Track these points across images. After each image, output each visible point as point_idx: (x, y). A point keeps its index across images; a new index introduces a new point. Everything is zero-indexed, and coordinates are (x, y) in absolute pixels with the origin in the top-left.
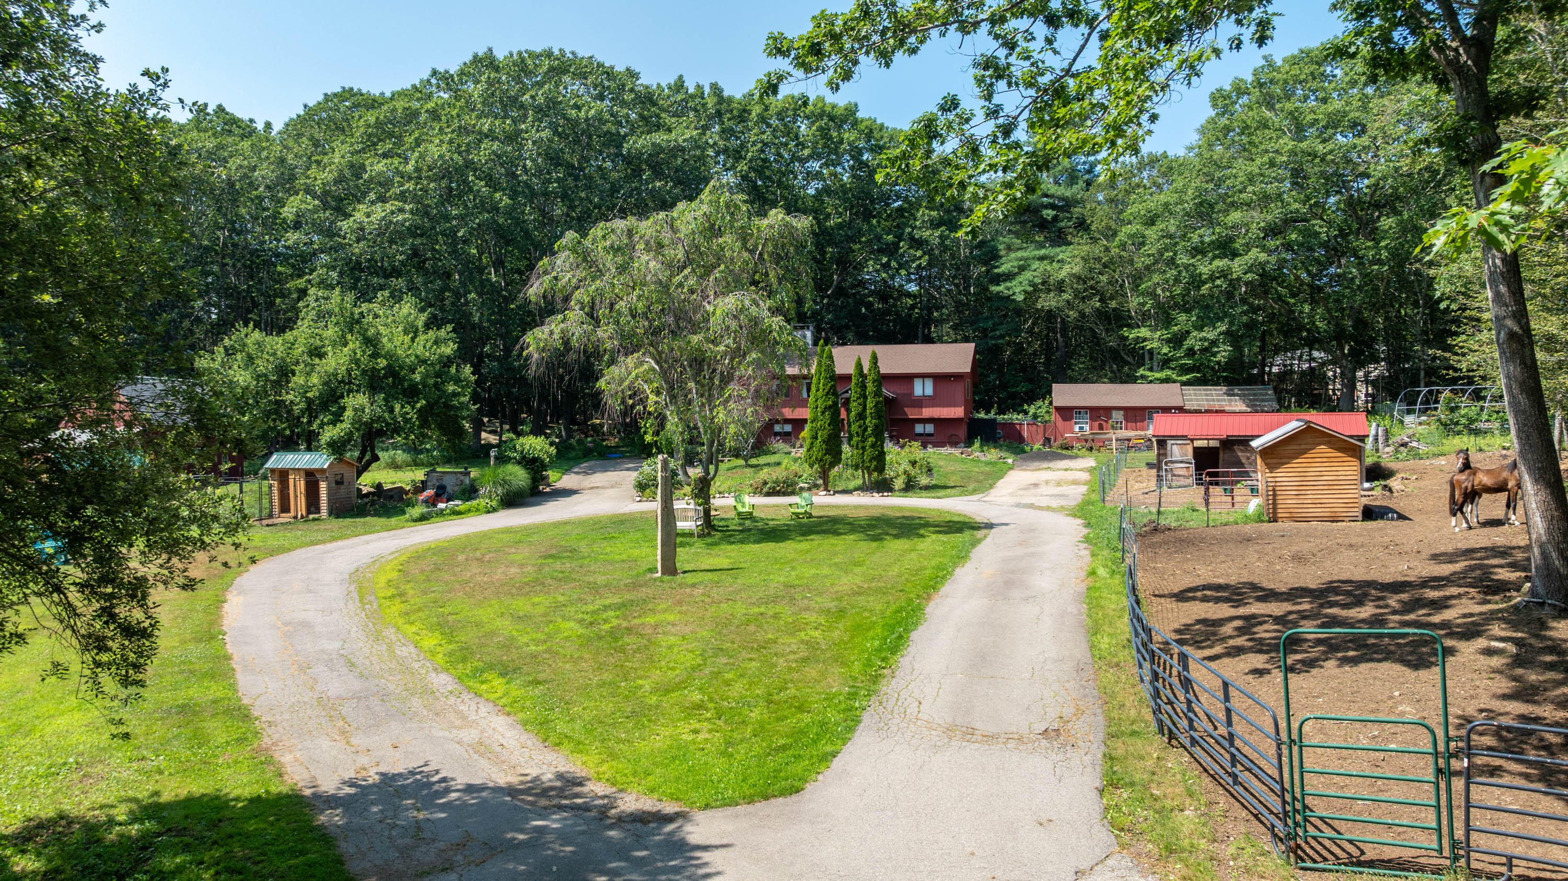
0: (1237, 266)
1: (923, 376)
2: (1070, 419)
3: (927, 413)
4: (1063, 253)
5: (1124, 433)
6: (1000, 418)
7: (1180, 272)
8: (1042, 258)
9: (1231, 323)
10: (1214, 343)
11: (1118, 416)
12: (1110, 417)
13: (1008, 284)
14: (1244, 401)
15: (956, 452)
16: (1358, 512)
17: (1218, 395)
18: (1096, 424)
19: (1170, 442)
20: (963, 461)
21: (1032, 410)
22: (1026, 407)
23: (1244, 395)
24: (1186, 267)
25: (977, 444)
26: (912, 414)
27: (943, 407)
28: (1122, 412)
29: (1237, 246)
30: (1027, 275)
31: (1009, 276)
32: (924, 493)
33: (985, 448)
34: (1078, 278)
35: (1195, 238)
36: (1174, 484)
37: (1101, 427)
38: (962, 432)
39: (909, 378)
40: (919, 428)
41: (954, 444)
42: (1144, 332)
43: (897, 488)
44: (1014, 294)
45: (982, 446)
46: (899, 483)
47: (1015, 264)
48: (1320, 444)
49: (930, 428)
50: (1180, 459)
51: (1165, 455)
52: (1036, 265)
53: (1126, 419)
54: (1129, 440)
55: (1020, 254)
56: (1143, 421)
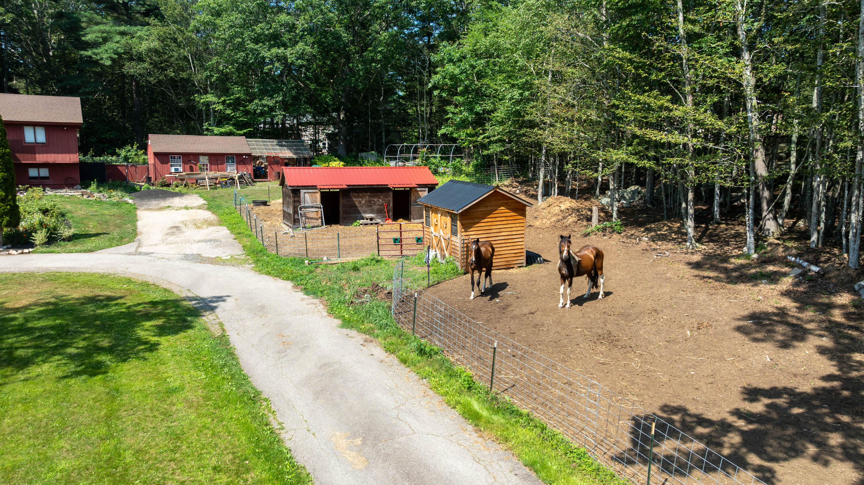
0: (290, 54)
1: (34, 125)
2: (167, 162)
3: (41, 158)
4: (141, 31)
5: (212, 174)
6: (97, 159)
7: (247, 54)
8: (123, 34)
9: (285, 96)
10: (272, 109)
11: (204, 160)
12: (198, 161)
13: (96, 51)
14: (291, 150)
15: (76, 193)
16: (523, 260)
17: (273, 145)
18: (188, 166)
19: (302, 191)
20: (88, 203)
21: (123, 153)
22: (117, 151)
23: (290, 146)
24: (252, 50)
25: (94, 186)
26: (25, 159)
27: (58, 153)
28: (207, 157)
29: (284, 39)
30: (110, 45)
31: (95, 45)
32: (69, 245)
33: (101, 189)
34: (156, 51)
35: (258, 29)
36: (307, 225)
37: (191, 169)
38: (77, 176)
39: (19, 126)
40: (33, 172)
41: (71, 186)
42: (210, 98)
43: (37, 242)
44: (102, 59)
45: (98, 187)
46: (40, 237)
47: (99, 35)
48: (501, 206)
49: (44, 172)
50: (311, 204)
51: (299, 202)
52: (118, 38)
53: (211, 163)
54: (216, 179)
55: (102, 27)
56: (223, 164)
